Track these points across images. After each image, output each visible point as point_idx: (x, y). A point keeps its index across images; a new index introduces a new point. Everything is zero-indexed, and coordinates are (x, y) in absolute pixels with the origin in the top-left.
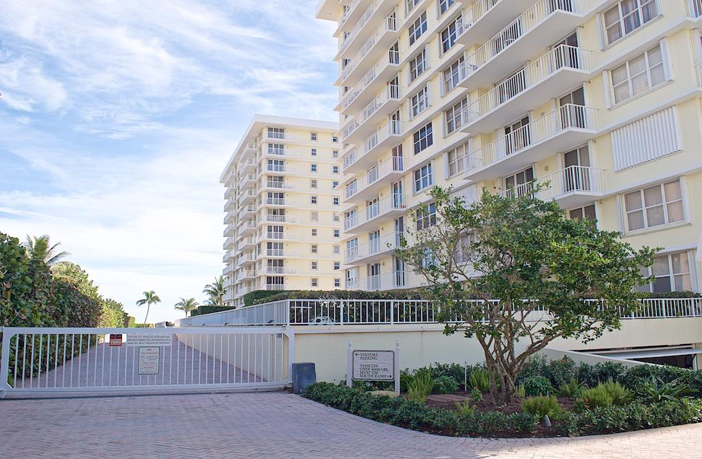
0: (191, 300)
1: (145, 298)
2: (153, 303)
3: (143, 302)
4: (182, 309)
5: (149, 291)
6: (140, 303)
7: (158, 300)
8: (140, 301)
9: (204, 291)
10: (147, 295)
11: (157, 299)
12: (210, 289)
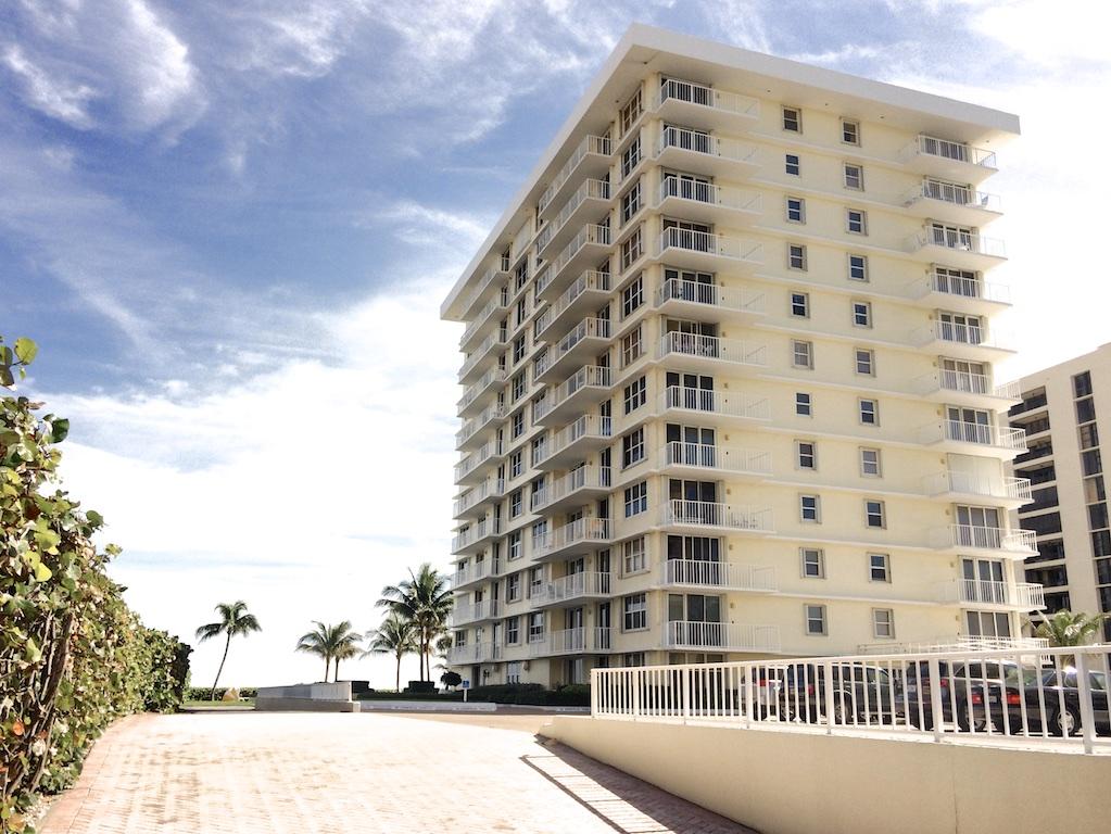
0: (342, 627)
1: (219, 619)
2: (240, 635)
3: (213, 629)
4: (316, 649)
5: (231, 602)
6: (205, 632)
7: (254, 626)
8: (207, 627)
9: (380, 603)
10: (226, 611)
11: (250, 622)
12: (396, 598)
